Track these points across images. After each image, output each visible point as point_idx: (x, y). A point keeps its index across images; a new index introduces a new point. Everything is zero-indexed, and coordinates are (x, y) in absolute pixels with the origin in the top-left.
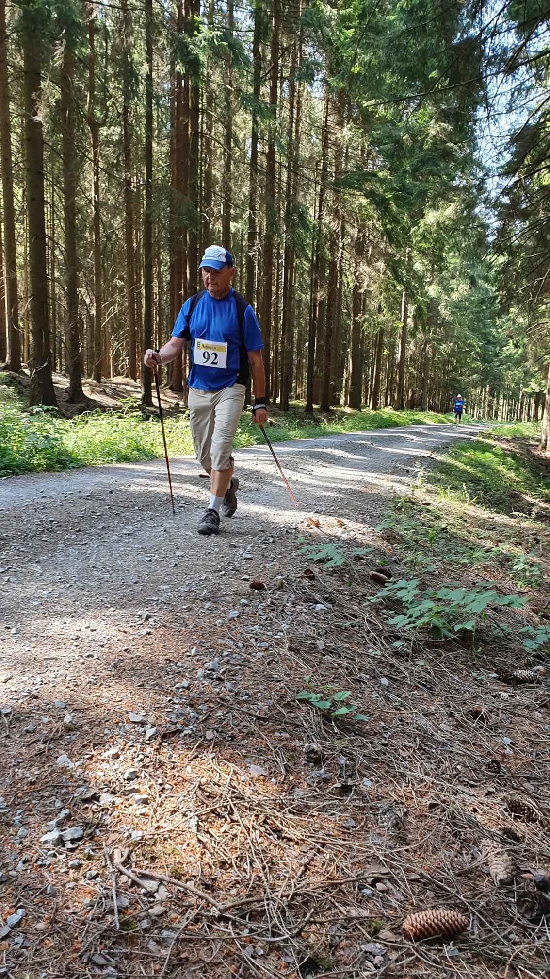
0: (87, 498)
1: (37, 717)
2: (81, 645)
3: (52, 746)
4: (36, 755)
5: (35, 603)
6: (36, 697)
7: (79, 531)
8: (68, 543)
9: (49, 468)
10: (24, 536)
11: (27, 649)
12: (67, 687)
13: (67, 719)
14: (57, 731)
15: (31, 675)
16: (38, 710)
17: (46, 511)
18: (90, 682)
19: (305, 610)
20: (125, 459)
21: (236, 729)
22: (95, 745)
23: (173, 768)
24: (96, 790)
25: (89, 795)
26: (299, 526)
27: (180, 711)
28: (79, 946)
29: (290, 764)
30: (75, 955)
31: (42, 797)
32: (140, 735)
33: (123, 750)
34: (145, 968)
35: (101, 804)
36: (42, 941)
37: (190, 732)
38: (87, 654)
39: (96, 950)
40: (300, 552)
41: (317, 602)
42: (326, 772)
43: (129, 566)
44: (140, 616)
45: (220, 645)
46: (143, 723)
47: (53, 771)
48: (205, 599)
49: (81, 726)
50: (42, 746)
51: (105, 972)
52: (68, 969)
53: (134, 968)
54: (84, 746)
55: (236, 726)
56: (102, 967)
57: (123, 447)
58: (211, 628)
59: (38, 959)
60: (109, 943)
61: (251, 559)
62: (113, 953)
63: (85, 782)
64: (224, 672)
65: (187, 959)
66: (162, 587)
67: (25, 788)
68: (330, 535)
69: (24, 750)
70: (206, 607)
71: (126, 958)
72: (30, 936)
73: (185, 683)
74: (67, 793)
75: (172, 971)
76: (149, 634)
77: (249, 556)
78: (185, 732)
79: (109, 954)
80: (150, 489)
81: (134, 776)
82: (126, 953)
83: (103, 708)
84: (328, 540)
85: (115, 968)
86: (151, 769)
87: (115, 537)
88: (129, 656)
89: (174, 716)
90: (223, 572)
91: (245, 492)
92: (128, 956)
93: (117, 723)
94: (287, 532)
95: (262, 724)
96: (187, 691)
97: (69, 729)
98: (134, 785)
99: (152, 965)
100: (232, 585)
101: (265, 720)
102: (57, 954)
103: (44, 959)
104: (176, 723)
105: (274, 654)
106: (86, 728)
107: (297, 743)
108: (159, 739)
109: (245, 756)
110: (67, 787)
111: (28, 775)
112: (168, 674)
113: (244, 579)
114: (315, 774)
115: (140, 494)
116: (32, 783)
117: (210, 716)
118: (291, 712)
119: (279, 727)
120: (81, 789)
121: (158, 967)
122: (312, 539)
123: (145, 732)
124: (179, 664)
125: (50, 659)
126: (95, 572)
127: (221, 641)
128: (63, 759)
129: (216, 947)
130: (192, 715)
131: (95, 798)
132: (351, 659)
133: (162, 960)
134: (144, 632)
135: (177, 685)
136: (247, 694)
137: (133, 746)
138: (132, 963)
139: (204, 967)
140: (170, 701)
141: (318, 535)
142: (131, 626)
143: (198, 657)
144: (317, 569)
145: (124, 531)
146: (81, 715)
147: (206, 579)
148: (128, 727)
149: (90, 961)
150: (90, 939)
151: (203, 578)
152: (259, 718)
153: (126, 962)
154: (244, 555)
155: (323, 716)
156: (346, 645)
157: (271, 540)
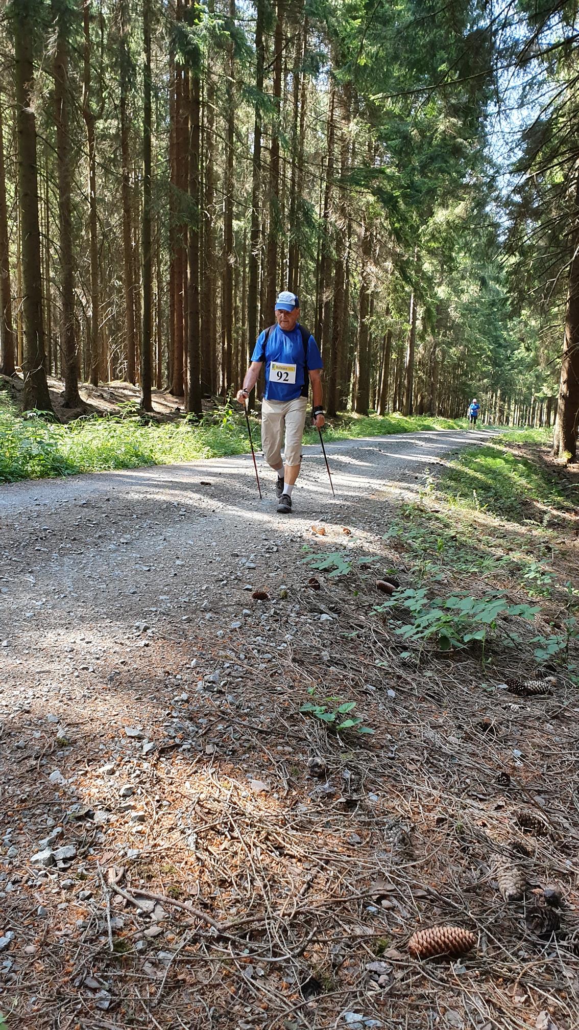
0: (82, 506)
1: (29, 732)
2: (75, 658)
3: (44, 762)
4: (27, 772)
5: (28, 615)
6: (28, 712)
7: (75, 539)
8: (63, 553)
9: (43, 475)
10: (16, 545)
11: (19, 662)
12: (61, 701)
13: (60, 735)
14: (50, 747)
15: (22, 689)
16: (30, 725)
17: (40, 519)
18: (84, 696)
19: (309, 621)
20: (123, 465)
21: (237, 743)
22: (89, 761)
23: (171, 784)
24: (90, 807)
25: (82, 812)
26: (304, 534)
27: (179, 725)
28: (70, 969)
29: (293, 779)
30: (66, 979)
31: (34, 815)
32: (136, 750)
33: (119, 765)
34: (140, 991)
35: (95, 821)
36: (32, 964)
37: (189, 747)
38: (81, 667)
39: (89, 973)
40: (304, 561)
41: (322, 612)
42: (330, 786)
43: (127, 576)
44: (138, 628)
45: (222, 657)
46: (140, 738)
47: (46, 788)
48: (205, 610)
49: (75, 742)
50: (34, 763)
51: (98, 995)
52: (59, 993)
53: (128, 990)
54: (78, 762)
55: (237, 740)
56: (94, 990)
57: (120, 453)
58: (213, 639)
59: (28, 984)
60: (102, 965)
61: (254, 568)
62: (107, 976)
63: (79, 799)
64: (225, 685)
65: (184, 981)
66: (161, 597)
67: (15, 806)
68: (336, 544)
69: (15, 766)
70: (207, 617)
71: (120, 981)
72: (19, 960)
73: (184, 696)
74: (60, 811)
75: (168, 994)
76: (147, 645)
77: (252, 565)
78: (184, 747)
79: (102, 977)
80: (149, 496)
81: (131, 793)
82: (120, 976)
83: (98, 722)
84: (333, 549)
85: (109, 991)
86: (148, 785)
87: (112, 546)
88: (126, 668)
89: (172, 731)
90: (225, 582)
91: (248, 500)
92: (122, 979)
93: (113, 738)
94: (292, 540)
95: (264, 738)
96: (187, 704)
97: (62, 745)
98: (130, 802)
99: (147, 988)
100: (233, 595)
101: (267, 733)
102: (48, 978)
103: (33, 983)
104: (174, 737)
105: (276, 665)
106: (80, 743)
107: (300, 757)
108: (156, 754)
109: (246, 771)
110: (60, 804)
111: (19, 792)
112: (166, 687)
113: (247, 589)
114: (319, 788)
115: (138, 501)
116: (23, 801)
117: (210, 729)
118: (295, 726)
119: (282, 741)
120: (75, 806)
121: (153, 990)
122: (317, 548)
123: (142, 747)
124: (178, 677)
125: (43, 672)
126: (91, 583)
127: (222, 653)
128: (55, 776)
129: (215, 968)
130: (191, 728)
131: (89, 815)
132: (356, 670)
133: (158, 982)
134: (142, 643)
135: (176, 699)
136: (248, 707)
137: (129, 762)
138: (126, 987)
139: (202, 988)
140: (168, 715)
141: (324, 544)
142: (128, 638)
143: (198, 669)
144: (322, 579)
145: (122, 540)
146: (75, 730)
147: (207, 589)
148: (124, 742)
149: (82, 983)
150: (83, 962)
151: (204, 588)
152: (261, 732)
153: (120, 985)
154: (247, 564)
155: (328, 729)
156: (352, 656)
157: (275, 549)
